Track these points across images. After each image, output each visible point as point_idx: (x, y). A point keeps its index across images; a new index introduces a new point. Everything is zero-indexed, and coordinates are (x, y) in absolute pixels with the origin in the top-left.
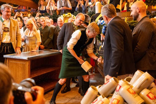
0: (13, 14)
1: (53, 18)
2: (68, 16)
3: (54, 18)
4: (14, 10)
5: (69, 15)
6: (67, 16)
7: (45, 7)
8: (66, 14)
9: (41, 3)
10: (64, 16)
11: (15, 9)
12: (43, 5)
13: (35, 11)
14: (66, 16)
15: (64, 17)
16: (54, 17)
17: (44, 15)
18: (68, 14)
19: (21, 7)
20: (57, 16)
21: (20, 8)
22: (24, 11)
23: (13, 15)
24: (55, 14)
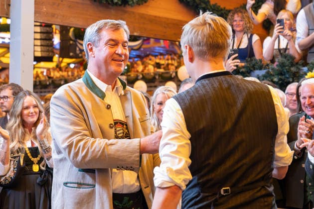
1: (280, 79)
3: (283, 77)
7: (250, 40)
9: (235, 23)
11: (132, 49)
12: (241, 31)
16: (285, 75)
17: (243, 67)
19: (152, 40)
20: (293, 69)
21: (149, 43)
22: (161, 54)
24: (287, 63)
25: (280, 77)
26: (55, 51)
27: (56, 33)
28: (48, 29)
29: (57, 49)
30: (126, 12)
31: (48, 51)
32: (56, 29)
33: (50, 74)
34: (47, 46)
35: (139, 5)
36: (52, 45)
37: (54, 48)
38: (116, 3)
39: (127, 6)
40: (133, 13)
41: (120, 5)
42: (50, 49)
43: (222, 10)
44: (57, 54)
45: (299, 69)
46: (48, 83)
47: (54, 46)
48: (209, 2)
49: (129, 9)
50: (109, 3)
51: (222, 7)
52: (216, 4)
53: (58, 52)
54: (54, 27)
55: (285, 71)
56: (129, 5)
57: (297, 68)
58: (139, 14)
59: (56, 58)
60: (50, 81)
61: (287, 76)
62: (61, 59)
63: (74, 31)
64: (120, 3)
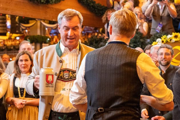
0: (48, 39)
2: (174, 40)
4: (48, 30)
5: (176, 37)
6: (171, 40)
8: (169, 36)
10: (163, 39)
11: (52, 29)
13: (91, 30)
14: (169, 40)
15: (163, 42)
16: (137, 43)
18: (174, 34)
23: (47, 41)
24: (138, 37)
25: (134, 44)
26: (8, 30)
27: (8, 19)
28: (3, 17)
29: (8, 29)
30: (48, 8)
31: (4, 30)
32: (8, 17)
33: (5, 43)
34: (3, 27)
35: (56, 3)
36: (6, 26)
37: (7, 28)
38: (43, 3)
39: (49, 4)
40: (52, 8)
41: (45, 4)
42: (5, 28)
43: (102, 7)
44: (9, 31)
45: (145, 40)
46: (4, 48)
47: (7, 27)
48: (95, 2)
49: (50, 6)
50: (38, 3)
51: (102, 5)
52: (99, 3)
53: (10, 30)
54: (7, 16)
55: (137, 41)
56: (50, 3)
57: (144, 39)
58: (56, 9)
59: (8, 33)
60: (5, 47)
61: (138, 44)
62: (11, 34)
63: (19, 18)
64: (45, 2)
